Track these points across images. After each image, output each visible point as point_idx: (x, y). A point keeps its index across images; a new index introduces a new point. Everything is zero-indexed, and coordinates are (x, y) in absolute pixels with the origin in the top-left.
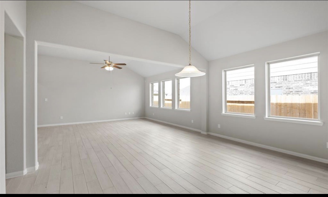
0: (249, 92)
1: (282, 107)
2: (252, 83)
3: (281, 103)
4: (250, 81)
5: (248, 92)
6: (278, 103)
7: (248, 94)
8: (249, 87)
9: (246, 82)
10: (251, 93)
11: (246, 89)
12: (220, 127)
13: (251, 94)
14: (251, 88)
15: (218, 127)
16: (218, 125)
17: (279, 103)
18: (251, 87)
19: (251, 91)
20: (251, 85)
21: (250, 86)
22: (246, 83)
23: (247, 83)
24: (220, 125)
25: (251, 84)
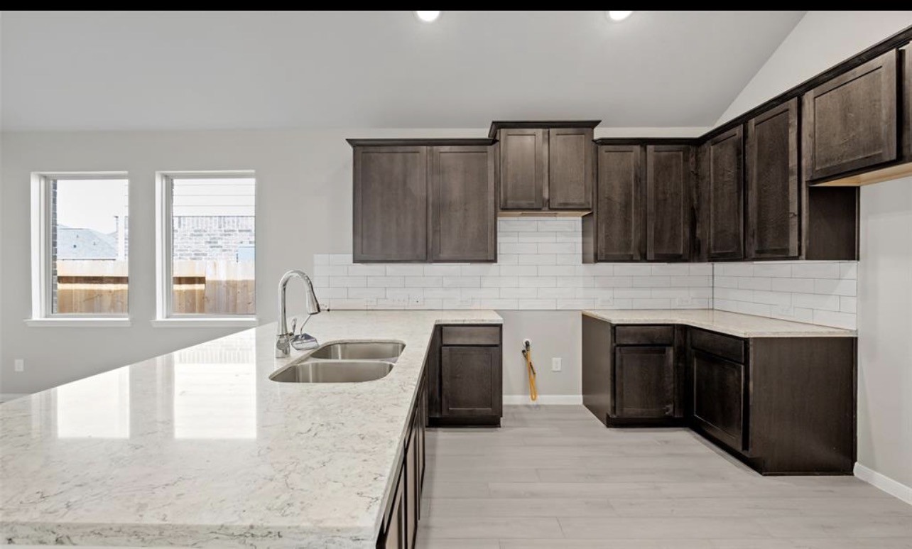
0: (189, 252)
1: (239, 290)
2: (198, 226)
3: (236, 281)
4: (193, 221)
5: (186, 252)
6: (229, 281)
7: (188, 257)
8: (190, 239)
9: (182, 222)
10: (196, 254)
11: (183, 243)
12: (21, 369)
13: (193, 256)
14: (194, 241)
15: (17, 370)
16: (17, 361)
17: (233, 281)
18: (194, 237)
19: (194, 248)
20: (194, 233)
21: (192, 235)
22: (182, 226)
23: (184, 225)
24: (21, 361)
25: (195, 231)
